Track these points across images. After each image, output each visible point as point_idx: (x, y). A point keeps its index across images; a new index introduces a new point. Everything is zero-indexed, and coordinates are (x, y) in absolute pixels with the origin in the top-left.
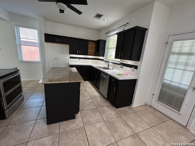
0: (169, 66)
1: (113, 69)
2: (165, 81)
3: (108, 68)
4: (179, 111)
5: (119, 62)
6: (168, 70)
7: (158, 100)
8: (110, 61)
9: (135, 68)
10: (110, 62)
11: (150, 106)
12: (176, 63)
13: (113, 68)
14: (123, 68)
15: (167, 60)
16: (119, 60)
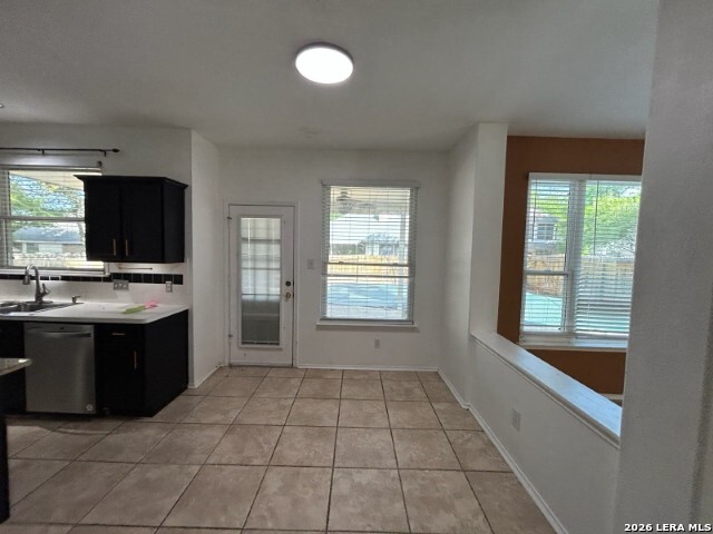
0: (244, 265)
1: (74, 303)
2: (244, 297)
3: (39, 305)
4: (278, 344)
5: (103, 270)
6: (244, 272)
7: (243, 343)
8: (42, 273)
9: (176, 283)
10: (47, 279)
11: (231, 366)
12: (254, 259)
13: (74, 299)
14: (127, 288)
15: (238, 254)
16: (99, 265)
